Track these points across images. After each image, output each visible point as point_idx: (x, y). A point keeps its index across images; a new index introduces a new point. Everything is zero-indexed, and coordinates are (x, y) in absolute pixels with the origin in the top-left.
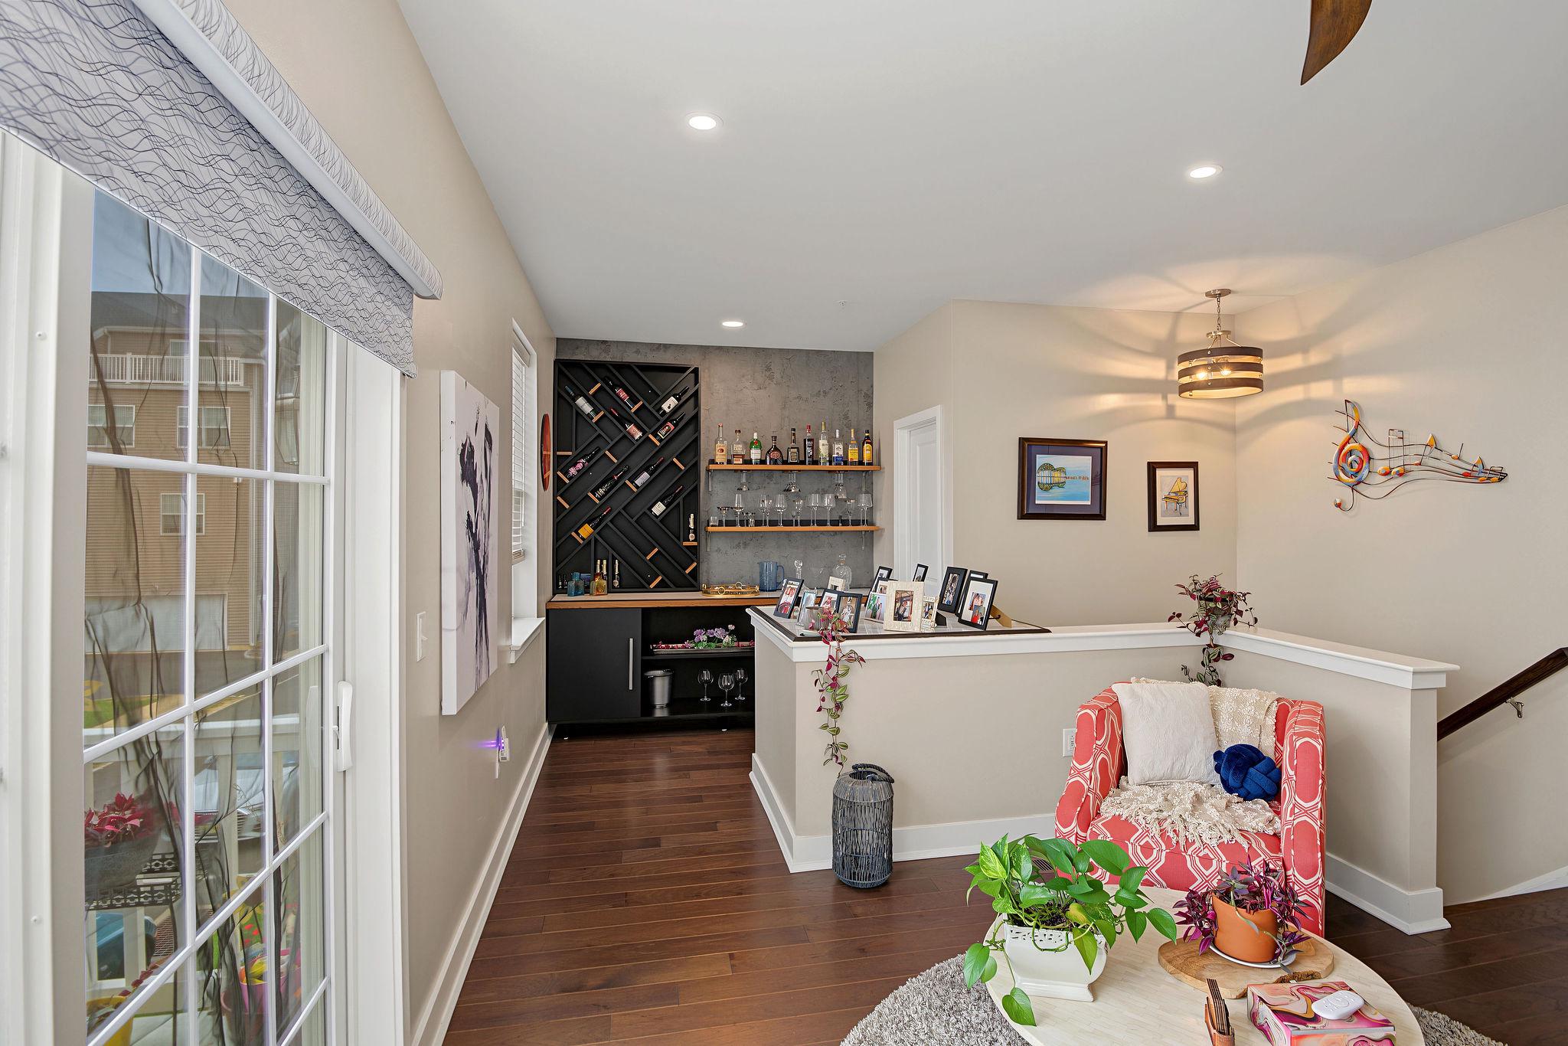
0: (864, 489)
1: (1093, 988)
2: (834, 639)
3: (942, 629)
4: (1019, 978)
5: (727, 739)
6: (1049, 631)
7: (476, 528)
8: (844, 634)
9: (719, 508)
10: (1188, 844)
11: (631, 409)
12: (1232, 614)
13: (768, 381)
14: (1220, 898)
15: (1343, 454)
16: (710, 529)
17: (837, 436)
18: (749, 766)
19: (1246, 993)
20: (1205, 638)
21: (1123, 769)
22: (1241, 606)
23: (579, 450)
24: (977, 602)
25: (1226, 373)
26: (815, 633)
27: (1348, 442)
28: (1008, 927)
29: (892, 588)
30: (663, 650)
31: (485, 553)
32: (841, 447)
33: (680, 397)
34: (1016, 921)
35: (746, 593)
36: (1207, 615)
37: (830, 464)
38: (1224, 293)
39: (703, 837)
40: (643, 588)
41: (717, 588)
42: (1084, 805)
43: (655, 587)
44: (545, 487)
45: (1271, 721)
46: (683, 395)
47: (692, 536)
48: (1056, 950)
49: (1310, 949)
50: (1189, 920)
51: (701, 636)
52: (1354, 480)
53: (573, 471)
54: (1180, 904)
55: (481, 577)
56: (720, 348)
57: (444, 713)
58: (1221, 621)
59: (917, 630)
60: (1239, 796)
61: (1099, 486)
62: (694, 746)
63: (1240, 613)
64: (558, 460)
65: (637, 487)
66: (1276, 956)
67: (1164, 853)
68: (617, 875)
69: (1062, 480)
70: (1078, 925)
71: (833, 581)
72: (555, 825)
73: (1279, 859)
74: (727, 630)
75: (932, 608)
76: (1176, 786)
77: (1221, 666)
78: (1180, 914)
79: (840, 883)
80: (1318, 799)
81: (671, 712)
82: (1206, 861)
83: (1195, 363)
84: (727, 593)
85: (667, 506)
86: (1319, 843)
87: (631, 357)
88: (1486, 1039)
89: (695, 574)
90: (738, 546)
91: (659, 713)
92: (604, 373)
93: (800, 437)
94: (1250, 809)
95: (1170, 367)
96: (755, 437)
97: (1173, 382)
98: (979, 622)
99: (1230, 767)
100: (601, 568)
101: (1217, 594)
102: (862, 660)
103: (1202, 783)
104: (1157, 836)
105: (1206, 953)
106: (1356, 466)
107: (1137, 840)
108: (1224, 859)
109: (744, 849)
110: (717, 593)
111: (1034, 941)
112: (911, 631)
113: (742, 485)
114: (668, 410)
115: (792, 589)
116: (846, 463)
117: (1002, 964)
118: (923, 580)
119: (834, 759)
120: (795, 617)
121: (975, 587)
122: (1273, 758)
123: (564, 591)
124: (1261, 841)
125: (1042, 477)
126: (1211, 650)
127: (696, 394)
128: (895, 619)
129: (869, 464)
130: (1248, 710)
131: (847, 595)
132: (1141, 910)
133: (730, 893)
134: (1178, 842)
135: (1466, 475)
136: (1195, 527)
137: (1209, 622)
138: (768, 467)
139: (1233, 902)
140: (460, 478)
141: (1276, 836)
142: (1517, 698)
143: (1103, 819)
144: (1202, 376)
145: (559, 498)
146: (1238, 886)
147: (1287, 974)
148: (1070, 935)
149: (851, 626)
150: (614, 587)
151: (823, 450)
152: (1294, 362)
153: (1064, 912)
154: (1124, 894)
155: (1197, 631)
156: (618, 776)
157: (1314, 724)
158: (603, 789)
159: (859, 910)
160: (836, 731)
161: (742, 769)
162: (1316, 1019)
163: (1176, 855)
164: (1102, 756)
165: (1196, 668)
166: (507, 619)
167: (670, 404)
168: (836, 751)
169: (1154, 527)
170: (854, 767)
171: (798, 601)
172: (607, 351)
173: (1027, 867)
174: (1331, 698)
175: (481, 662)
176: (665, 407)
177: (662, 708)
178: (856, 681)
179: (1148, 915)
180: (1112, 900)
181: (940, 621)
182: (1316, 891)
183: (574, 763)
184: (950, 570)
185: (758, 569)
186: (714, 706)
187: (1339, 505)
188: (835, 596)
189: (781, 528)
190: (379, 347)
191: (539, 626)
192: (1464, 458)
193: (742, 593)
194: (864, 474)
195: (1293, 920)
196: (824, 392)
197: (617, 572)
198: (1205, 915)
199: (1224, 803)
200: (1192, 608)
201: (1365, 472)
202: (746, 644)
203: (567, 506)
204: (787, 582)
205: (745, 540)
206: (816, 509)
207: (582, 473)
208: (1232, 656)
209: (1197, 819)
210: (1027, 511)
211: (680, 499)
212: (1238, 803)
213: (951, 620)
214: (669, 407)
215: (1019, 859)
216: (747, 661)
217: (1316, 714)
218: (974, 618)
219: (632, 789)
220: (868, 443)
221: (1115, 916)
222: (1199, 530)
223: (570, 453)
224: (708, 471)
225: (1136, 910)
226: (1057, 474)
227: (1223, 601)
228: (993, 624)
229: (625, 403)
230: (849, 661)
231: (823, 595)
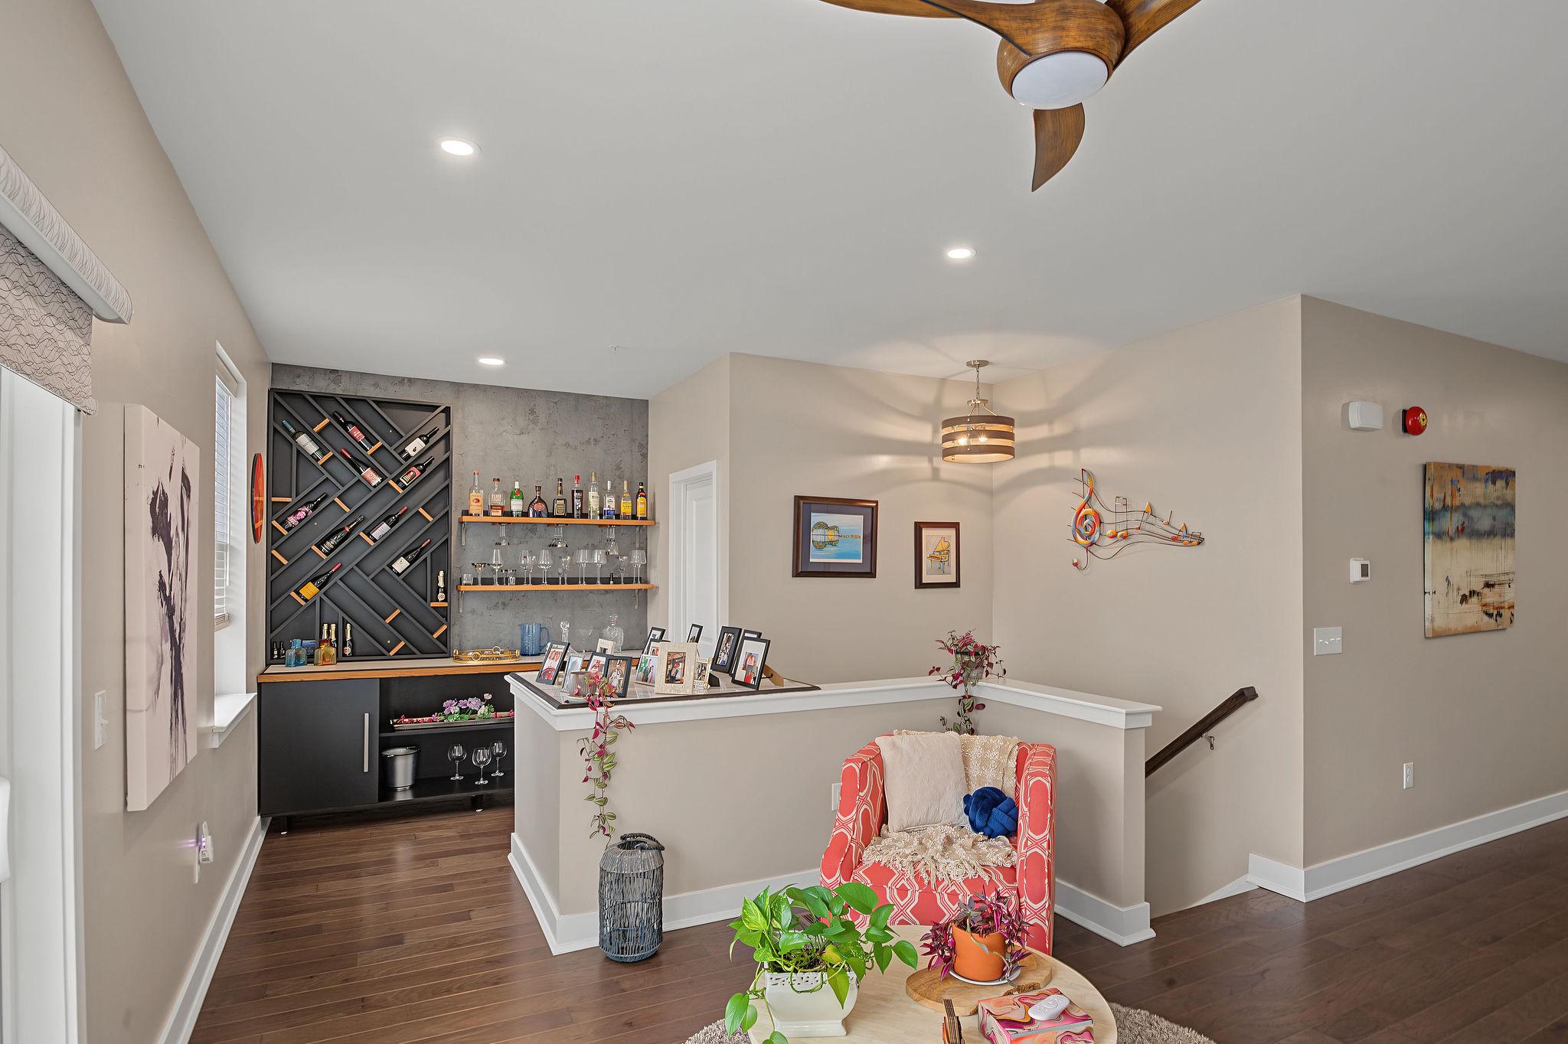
0: (637, 546)
1: (847, 1023)
2: (601, 704)
3: (715, 690)
4: (779, 1023)
5: (483, 819)
6: (819, 689)
7: (171, 590)
8: (613, 699)
9: (473, 564)
10: (938, 882)
11: (367, 450)
12: (984, 667)
13: (532, 426)
14: (959, 926)
15: (1081, 518)
16: (463, 588)
17: (609, 488)
18: (507, 847)
19: (977, 1010)
20: (961, 691)
21: (884, 819)
22: (993, 659)
23: (299, 497)
24: (750, 663)
25: (983, 440)
26: (581, 700)
27: (1084, 507)
28: (768, 975)
29: (663, 649)
30: (405, 725)
31: (181, 619)
32: (613, 499)
33: (428, 439)
34: (776, 968)
35: (504, 658)
36: (963, 668)
37: (601, 517)
38: (983, 363)
39: (454, 928)
40: (380, 656)
41: (471, 653)
42: (848, 855)
43: (395, 654)
44: (256, 539)
45: (1013, 764)
46: (431, 436)
47: (441, 596)
48: (811, 991)
49: (1033, 965)
50: (933, 950)
51: (452, 707)
52: (1089, 541)
53: (292, 520)
54: (926, 937)
55: (177, 648)
56: (476, 386)
57: (129, 809)
58: (974, 674)
59: (689, 692)
60: (984, 834)
61: (870, 544)
62: (445, 830)
63: (990, 665)
64: (274, 508)
65: (375, 540)
66: (1004, 973)
67: (917, 893)
68: (352, 979)
69: (836, 538)
70: (832, 965)
71: (602, 643)
72: (273, 933)
73: (1014, 888)
74: (483, 700)
75: (705, 669)
76: (930, 830)
77: (975, 715)
78: (925, 945)
79: (608, 959)
80: (1047, 831)
81: (415, 795)
82: (953, 896)
83: (957, 428)
84: (483, 659)
85: (411, 563)
86: (1046, 870)
87: (369, 391)
88: (1176, 1026)
89: (444, 639)
90: (496, 606)
91: (400, 797)
92: (334, 407)
93: (567, 488)
94: (993, 846)
95: (935, 431)
96: (517, 486)
97: (938, 446)
98: (752, 682)
99: (977, 808)
100: (329, 633)
101: (970, 648)
102: (632, 725)
103: (953, 826)
104: (911, 878)
105: (947, 978)
106: (1090, 529)
107: (893, 884)
108: (969, 893)
109: (500, 936)
110: (471, 659)
111: (792, 985)
112: (683, 693)
113: (501, 538)
114: (412, 454)
115: (557, 653)
116: (618, 517)
117: (762, 1012)
118: (697, 641)
119: (601, 831)
120: (560, 684)
121: (748, 647)
122: (1013, 797)
123: (281, 660)
124: (1000, 874)
125: (817, 535)
126: (966, 701)
127: (447, 436)
128: (667, 682)
129: (642, 519)
130: (993, 755)
131: (616, 659)
132: (888, 944)
133: (487, 984)
134: (929, 882)
135: (1174, 539)
136: (956, 585)
137: (964, 675)
138: (531, 519)
139: (968, 929)
140: (150, 531)
141: (1013, 868)
142: (1211, 732)
143: (864, 867)
144: (962, 441)
145: (274, 552)
146: (973, 913)
147: (1012, 988)
148: (825, 974)
149: (620, 691)
150: (344, 655)
151: (594, 504)
152: (1040, 432)
153: (821, 954)
154: (873, 931)
155: (954, 683)
156: (351, 871)
157: (1045, 764)
158: (334, 887)
159: (626, 985)
160: (604, 801)
161: (500, 852)
162: (1032, 1021)
163: (927, 895)
164: (865, 806)
165: (953, 718)
166: (208, 695)
167: (415, 446)
168: (603, 823)
169: (920, 584)
170: (623, 838)
171: (563, 666)
172: (337, 382)
173: (786, 916)
174: (1063, 740)
175: (177, 747)
176: (409, 449)
177: (405, 790)
178: (625, 748)
179: (895, 948)
180: (863, 939)
181: (713, 682)
182: (1044, 914)
183: (295, 860)
184: (725, 630)
185: (518, 632)
186: (468, 783)
187: (1076, 565)
188: (603, 660)
189: (546, 587)
190: (50, 379)
191: (248, 704)
192: (1172, 524)
193: (500, 658)
194: (637, 529)
195: (1019, 940)
196: (595, 440)
197: (349, 637)
198: (946, 943)
199: (970, 842)
200: (950, 662)
201: (1097, 535)
202: (505, 714)
203: (285, 562)
204: (551, 647)
205: (504, 601)
206: (584, 566)
207: (305, 523)
208: (984, 706)
209: (946, 859)
210: (802, 569)
211: (427, 555)
212: (983, 841)
213: (724, 680)
214: (414, 450)
215: (779, 909)
216: (505, 734)
217: (1049, 755)
218: (747, 678)
219: (368, 884)
220: (642, 496)
221: (867, 954)
222: (959, 587)
223: (289, 500)
224: (461, 523)
225: (883, 945)
226: (831, 532)
227: (977, 654)
228: (766, 683)
229: (360, 443)
230: (618, 727)
231: (592, 657)
